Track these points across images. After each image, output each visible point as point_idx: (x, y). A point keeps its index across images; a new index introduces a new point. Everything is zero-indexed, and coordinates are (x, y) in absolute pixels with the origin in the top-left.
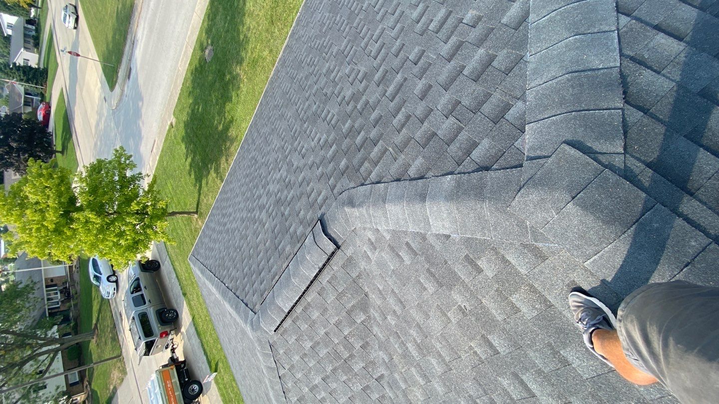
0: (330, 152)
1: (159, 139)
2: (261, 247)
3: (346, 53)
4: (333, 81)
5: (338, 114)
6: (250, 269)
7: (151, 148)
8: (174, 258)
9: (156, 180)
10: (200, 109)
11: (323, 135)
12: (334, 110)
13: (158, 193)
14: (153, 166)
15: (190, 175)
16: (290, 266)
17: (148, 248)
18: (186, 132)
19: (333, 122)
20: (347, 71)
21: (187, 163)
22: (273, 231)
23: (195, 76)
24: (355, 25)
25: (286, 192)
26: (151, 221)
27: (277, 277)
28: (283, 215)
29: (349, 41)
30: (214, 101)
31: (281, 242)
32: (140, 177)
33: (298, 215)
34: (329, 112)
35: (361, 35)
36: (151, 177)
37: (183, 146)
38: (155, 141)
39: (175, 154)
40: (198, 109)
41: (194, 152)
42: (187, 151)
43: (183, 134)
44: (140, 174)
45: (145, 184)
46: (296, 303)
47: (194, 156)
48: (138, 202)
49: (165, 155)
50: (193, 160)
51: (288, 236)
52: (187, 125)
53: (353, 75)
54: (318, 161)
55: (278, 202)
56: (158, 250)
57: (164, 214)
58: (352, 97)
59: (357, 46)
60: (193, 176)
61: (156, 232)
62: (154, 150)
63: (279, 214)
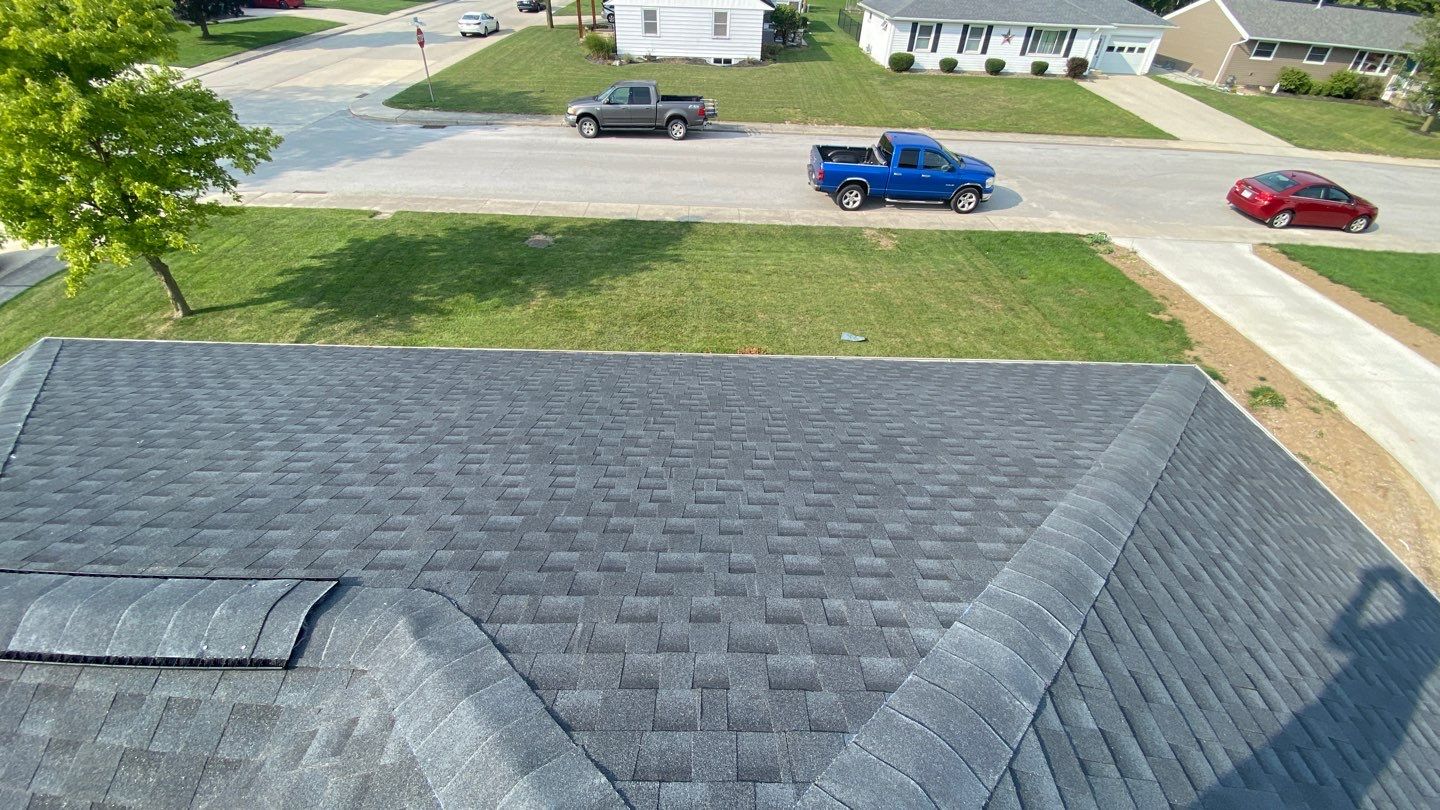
0: (503, 519)
1: (332, 198)
2: (181, 491)
3: (675, 451)
4: (625, 455)
5: (580, 493)
6: (100, 492)
7: (303, 190)
8: (24, 305)
9: (233, 214)
10: (435, 254)
11: (526, 485)
12: (581, 480)
13: (203, 226)
14: (264, 201)
15: (281, 274)
16: (165, 585)
17: (33, 240)
18: (374, 243)
19: (561, 491)
20: (652, 468)
21: (306, 262)
22: (243, 496)
23: (491, 230)
24: (718, 443)
25: (360, 476)
26: (118, 229)
27: (110, 569)
28: (301, 497)
29: (692, 447)
30: (463, 272)
31: (225, 527)
32: (225, 185)
33: (319, 528)
34: (572, 474)
35: (712, 460)
36: (236, 204)
37: (341, 245)
38: (325, 193)
39: (315, 235)
40: (433, 251)
41: (338, 268)
42: (334, 254)
43: (368, 239)
44: (235, 183)
45: (211, 195)
46: (52, 658)
47: (329, 270)
48: (157, 194)
49: (302, 218)
50: (319, 269)
51: (251, 535)
52: (391, 239)
53: (653, 482)
54: (469, 504)
55: (328, 473)
56: (33, 262)
57: (151, 251)
58: (621, 500)
59: (696, 464)
60: (280, 280)
61: (89, 248)
62: (302, 197)
63: (297, 489)
